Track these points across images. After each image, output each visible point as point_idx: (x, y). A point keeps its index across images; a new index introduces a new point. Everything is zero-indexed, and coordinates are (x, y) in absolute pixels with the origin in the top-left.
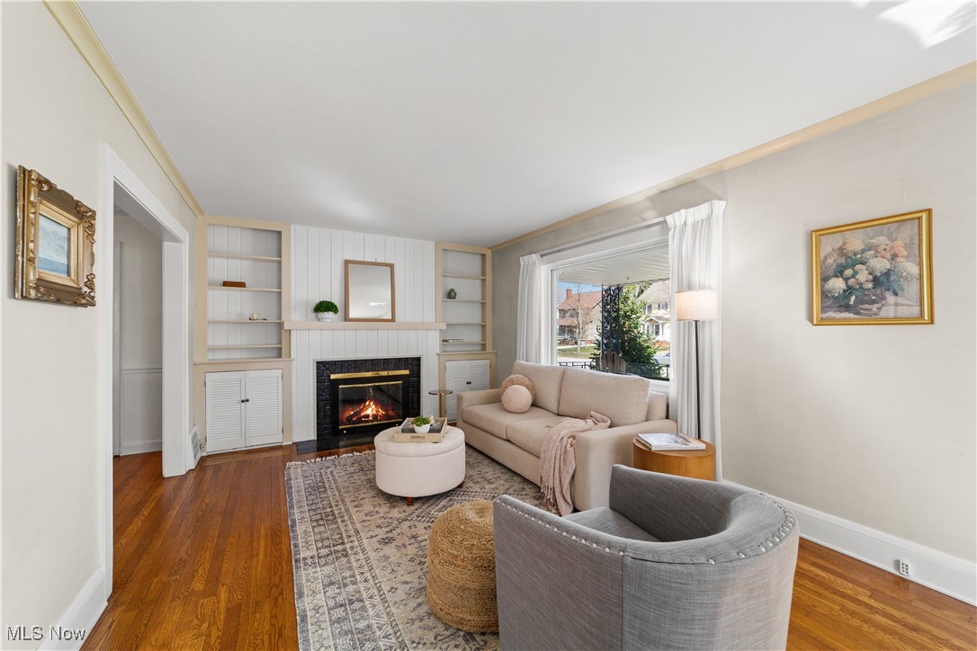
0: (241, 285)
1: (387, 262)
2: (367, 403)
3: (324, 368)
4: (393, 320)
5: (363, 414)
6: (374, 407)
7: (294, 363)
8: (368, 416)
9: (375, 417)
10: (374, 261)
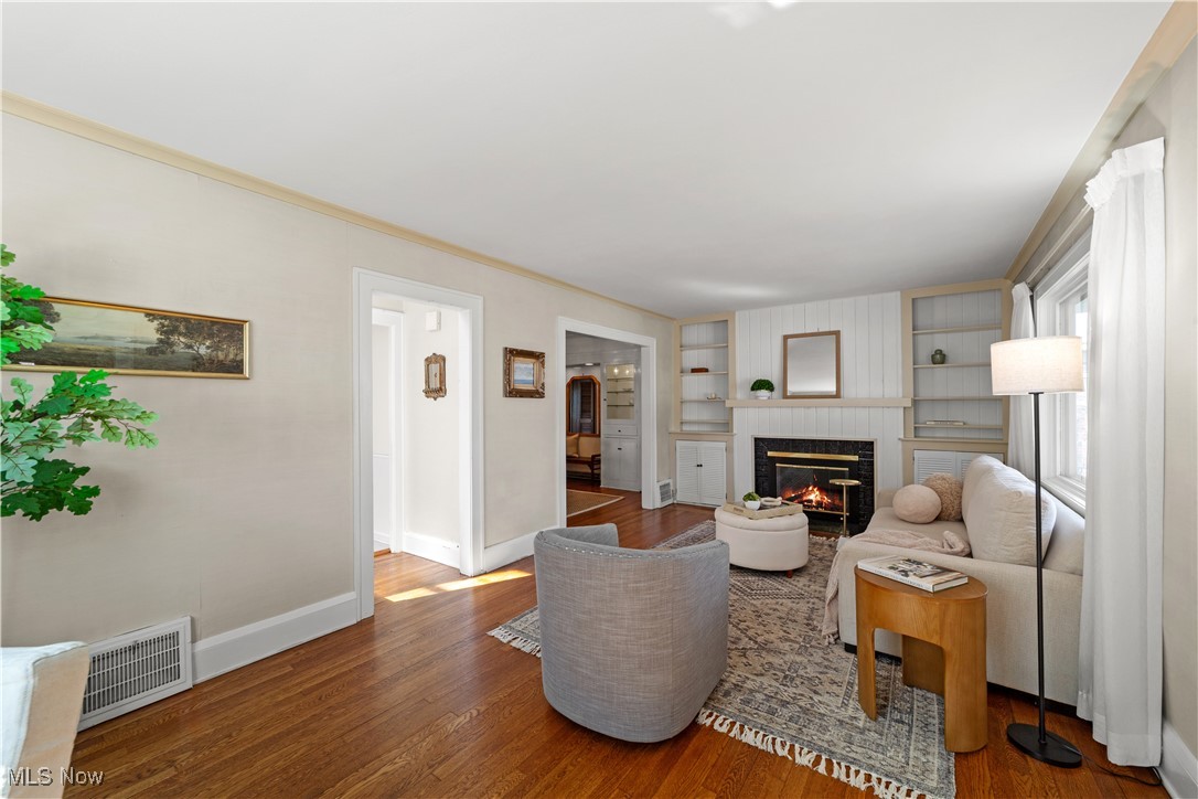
0: (706, 370)
1: (832, 330)
2: (810, 488)
3: (761, 445)
4: (837, 395)
5: (805, 498)
6: (818, 493)
7: (735, 438)
8: (811, 501)
9: (819, 504)
10: (816, 331)
